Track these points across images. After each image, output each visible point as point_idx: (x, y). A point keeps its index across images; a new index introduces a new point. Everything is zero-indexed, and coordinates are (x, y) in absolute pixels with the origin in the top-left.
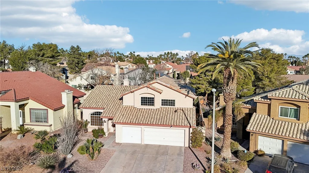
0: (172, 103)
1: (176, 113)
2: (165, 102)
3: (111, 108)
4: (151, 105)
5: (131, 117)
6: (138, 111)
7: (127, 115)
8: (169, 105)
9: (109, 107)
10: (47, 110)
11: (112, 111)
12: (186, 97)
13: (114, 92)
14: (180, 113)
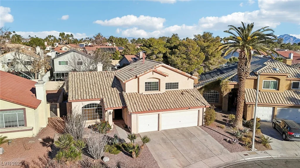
0: (175, 86)
1: (184, 95)
2: (169, 86)
3: (110, 97)
4: (155, 90)
6: (147, 98)
7: (140, 103)
8: (173, 88)
9: (107, 97)
10: (24, 109)
11: (115, 101)
12: (188, 79)
14: (187, 94)
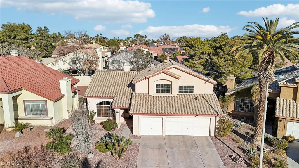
0: (190, 89)
1: (197, 100)
2: (182, 89)
3: (121, 96)
4: (167, 92)
5: (149, 107)
6: (155, 100)
7: (144, 105)
8: (187, 92)
9: (118, 96)
10: (46, 101)
11: (124, 101)
12: (205, 83)
13: (118, 78)
14: (202, 100)
